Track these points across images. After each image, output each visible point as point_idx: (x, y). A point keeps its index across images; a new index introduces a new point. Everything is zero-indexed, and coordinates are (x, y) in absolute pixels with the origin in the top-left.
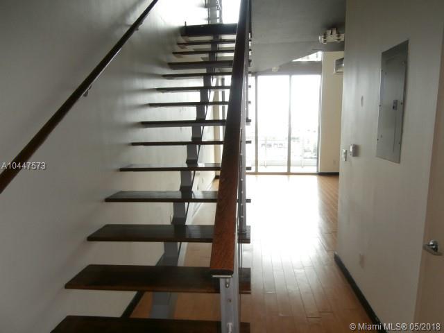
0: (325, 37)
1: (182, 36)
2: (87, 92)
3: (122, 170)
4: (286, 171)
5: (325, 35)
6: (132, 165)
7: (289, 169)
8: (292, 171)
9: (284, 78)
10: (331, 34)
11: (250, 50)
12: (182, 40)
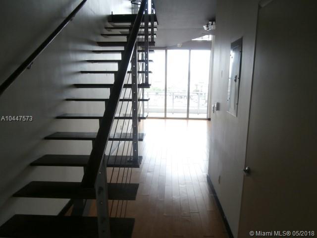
0: (207, 27)
1: (109, 22)
2: (30, 65)
3: (58, 118)
4: (186, 117)
5: (207, 25)
6: (67, 114)
7: (188, 115)
8: (190, 117)
9: (185, 52)
10: (212, 24)
11: (155, 34)
12: (109, 25)
